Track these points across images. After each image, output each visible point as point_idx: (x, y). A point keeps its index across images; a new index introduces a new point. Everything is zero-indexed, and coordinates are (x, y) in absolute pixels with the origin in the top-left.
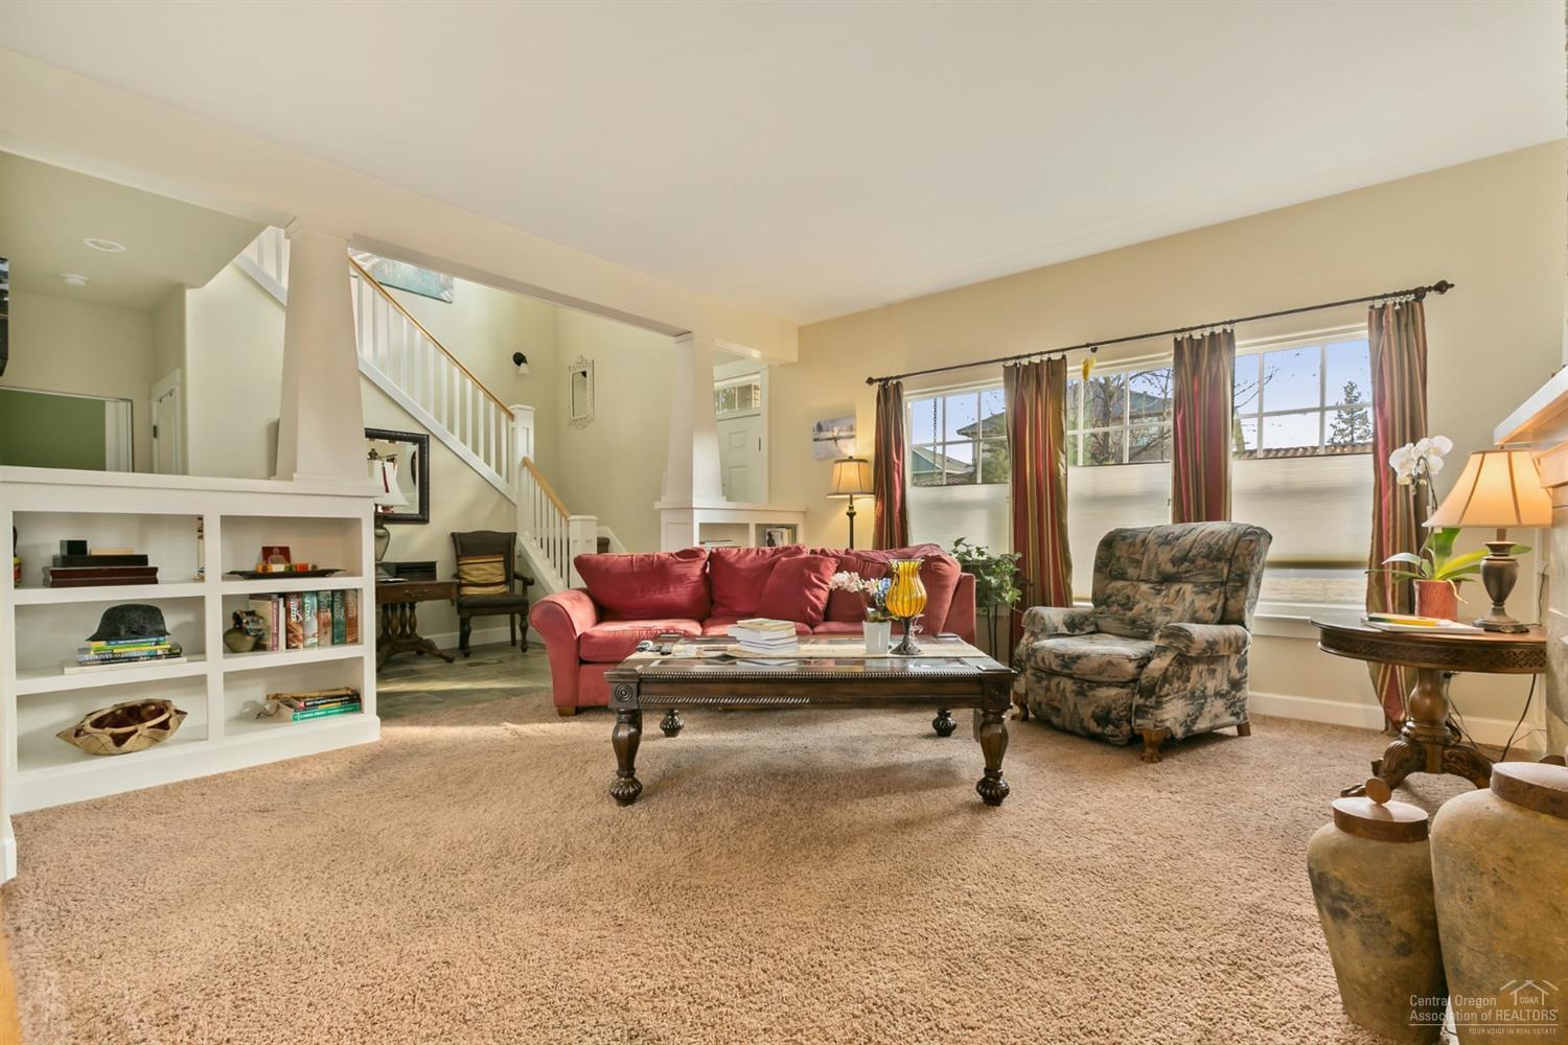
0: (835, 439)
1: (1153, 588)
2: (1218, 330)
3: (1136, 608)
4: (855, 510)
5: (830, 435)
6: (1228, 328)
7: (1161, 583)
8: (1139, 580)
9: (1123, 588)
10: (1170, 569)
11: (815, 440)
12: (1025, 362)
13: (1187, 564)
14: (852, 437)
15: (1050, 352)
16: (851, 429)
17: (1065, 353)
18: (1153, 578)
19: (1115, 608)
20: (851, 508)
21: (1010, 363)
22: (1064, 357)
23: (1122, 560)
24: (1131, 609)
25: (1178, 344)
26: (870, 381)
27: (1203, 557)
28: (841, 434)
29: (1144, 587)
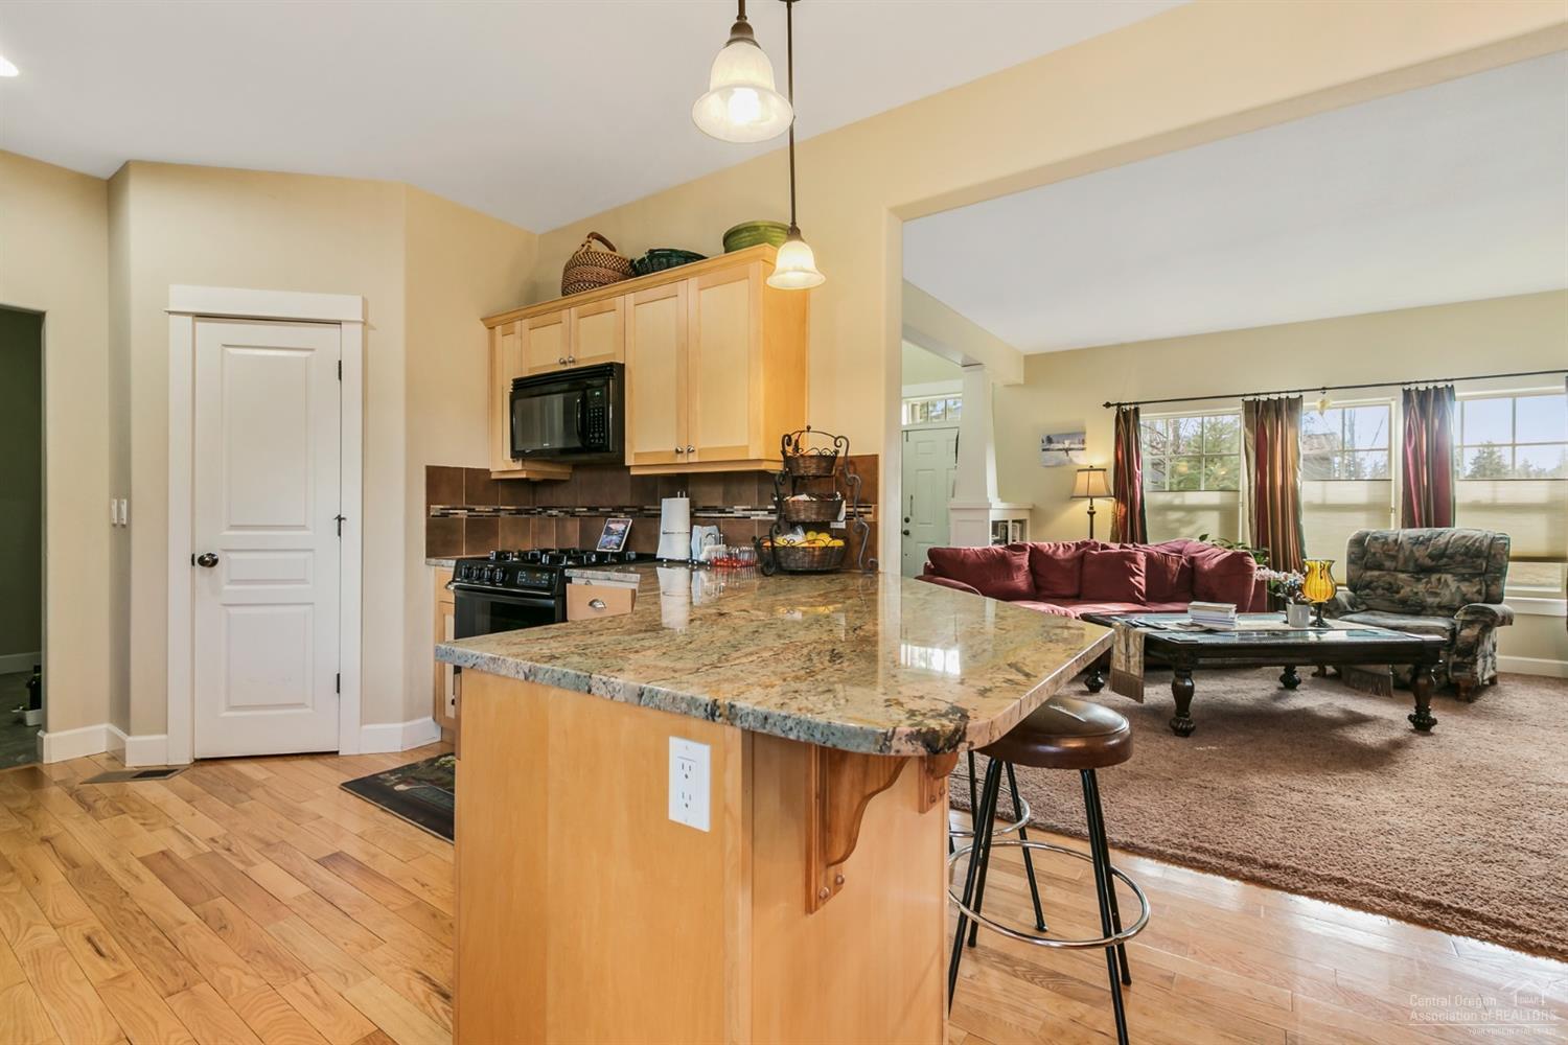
0: (1067, 450)
1: (1412, 577)
2: (1440, 385)
3: (1402, 591)
4: (1095, 509)
5: (1060, 446)
6: (1449, 384)
7: (1418, 573)
8: (1396, 570)
9: (1379, 577)
10: (1428, 562)
11: (1044, 450)
12: (1264, 398)
13: (1445, 560)
14: (1083, 449)
15: (1288, 392)
16: (1083, 442)
17: (1302, 394)
18: (1410, 569)
19: (1380, 591)
20: (1091, 508)
21: (1251, 398)
22: (1301, 396)
23: (1378, 555)
24: (1398, 592)
25: (1407, 393)
26: (1108, 405)
27: (1461, 555)
28: (1072, 446)
29: (1402, 576)
